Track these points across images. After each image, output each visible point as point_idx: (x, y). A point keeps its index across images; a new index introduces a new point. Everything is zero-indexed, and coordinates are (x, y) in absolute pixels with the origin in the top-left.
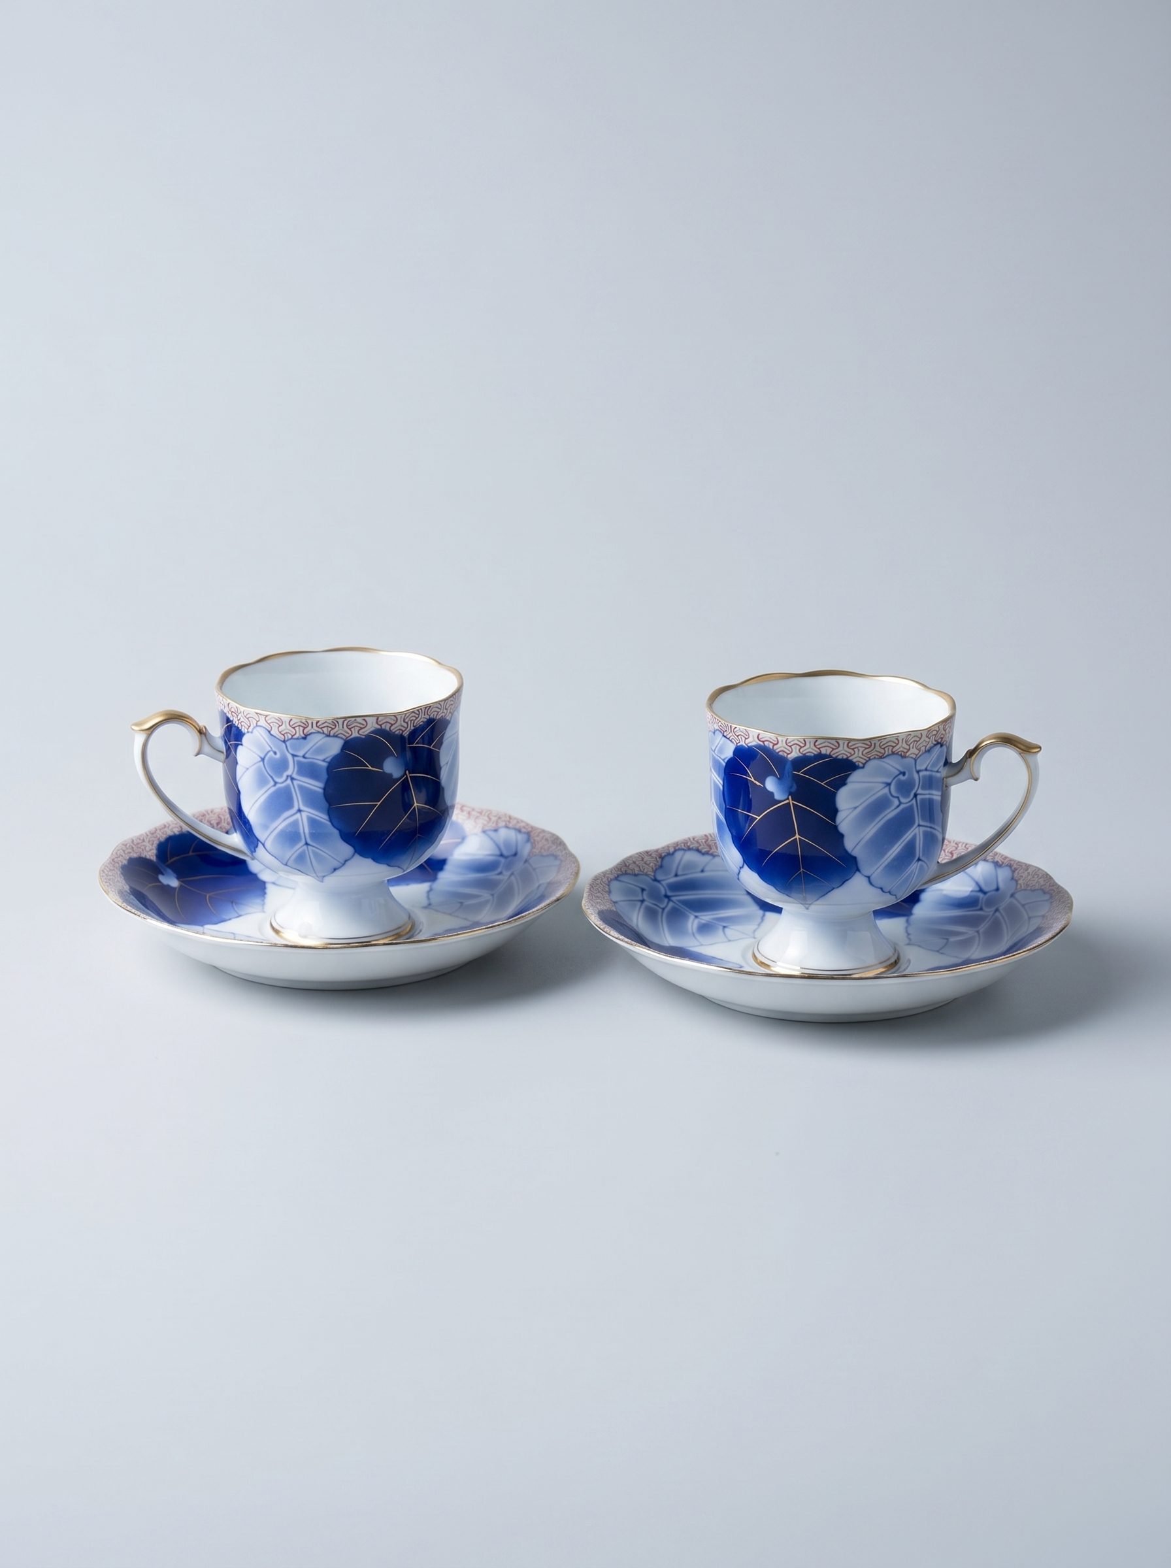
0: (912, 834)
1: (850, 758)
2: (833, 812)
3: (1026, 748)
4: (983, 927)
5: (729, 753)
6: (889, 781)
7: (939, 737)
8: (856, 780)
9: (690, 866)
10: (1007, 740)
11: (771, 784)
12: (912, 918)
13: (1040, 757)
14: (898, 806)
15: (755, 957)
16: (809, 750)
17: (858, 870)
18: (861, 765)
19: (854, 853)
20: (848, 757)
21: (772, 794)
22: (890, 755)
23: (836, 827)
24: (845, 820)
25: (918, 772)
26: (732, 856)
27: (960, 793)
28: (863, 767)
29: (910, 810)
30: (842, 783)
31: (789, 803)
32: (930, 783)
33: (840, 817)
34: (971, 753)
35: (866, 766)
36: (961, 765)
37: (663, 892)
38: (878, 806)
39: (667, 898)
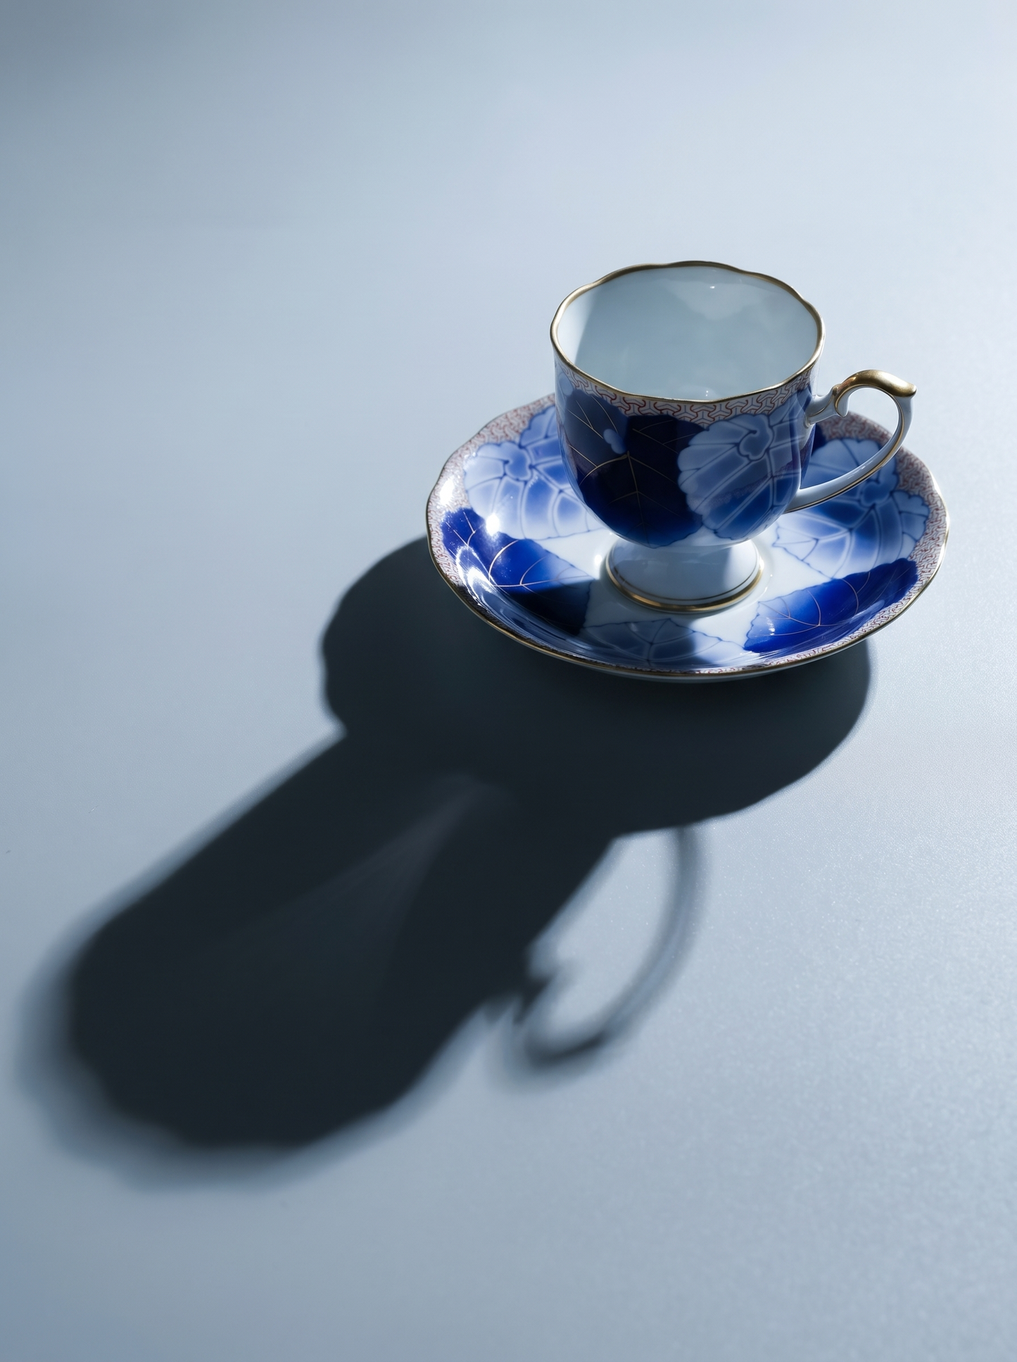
0: (766, 486)
1: (693, 421)
2: (675, 472)
6: (737, 440)
8: (699, 443)
11: (608, 435)
13: (914, 400)
14: (748, 464)
17: (701, 524)
18: (705, 426)
19: (697, 511)
20: (692, 419)
21: (609, 445)
22: (739, 415)
23: (678, 487)
24: (688, 481)
25: (771, 427)
28: (708, 429)
29: (761, 465)
30: (684, 445)
31: (627, 458)
33: (683, 477)
34: (837, 393)
35: (711, 428)
38: (726, 466)
39: (531, 467)
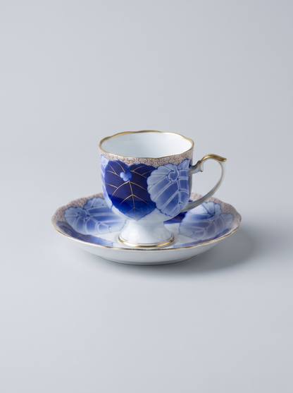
0: (177, 194)
2: (146, 186)
3: (222, 160)
4: (208, 228)
5: (107, 163)
6: (167, 174)
7: (186, 157)
8: (154, 173)
9: (98, 203)
10: (214, 157)
11: (122, 175)
12: (182, 223)
14: (171, 183)
15: (119, 239)
16: (137, 163)
17: (156, 207)
18: (156, 168)
19: (155, 201)
20: (151, 165)
21: (122, 179)
22: (167, 164)
23: (147, 191)
25: (179, 170)
26: (109, 202)
27: (196, 177)
29: (176, 185)
30: (149, 175)
31: (129, 182)
32: (183, 174)
33: (149, 188)
34: (199, 162)
35: (158, 168)
36: (195, 167)
37: (87, 213)
38: (164, 183)
39: (88, 216)
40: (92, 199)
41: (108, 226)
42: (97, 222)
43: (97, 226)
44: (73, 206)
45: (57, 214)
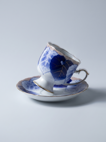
37: (30, 83)
39: (31, 84)
40: (33, 78)
41: (38, 88)
42: (34, 87)
43: (34, 88)
44: (25, 80)
45: (19, 83)
